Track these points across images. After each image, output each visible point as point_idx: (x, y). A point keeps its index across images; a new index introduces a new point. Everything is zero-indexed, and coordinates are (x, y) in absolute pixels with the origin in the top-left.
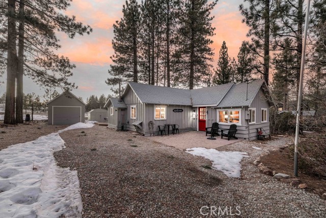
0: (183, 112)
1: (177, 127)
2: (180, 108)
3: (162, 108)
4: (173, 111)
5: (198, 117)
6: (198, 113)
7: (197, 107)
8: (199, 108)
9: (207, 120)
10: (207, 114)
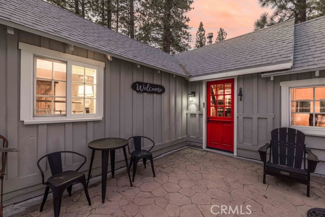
0: (165, 96)
1: (146, 145)
2: (156, 82)
3: (77, 70)
4: (134, 86)
5: (204, 110)
6: (204, 100)
7: (200, 82)
8: (209, 84)
9: (238, 117)
10: (241, 100)
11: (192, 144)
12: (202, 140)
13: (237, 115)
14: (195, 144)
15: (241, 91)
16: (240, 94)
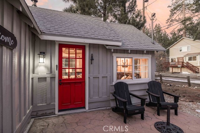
9: (89, 78)
10: (92, 63)
11: (40, 113)
12: (54, 105)
13: (89, 75)
14: (44, 112)
15: (92, 57)
16: (92, 59)
